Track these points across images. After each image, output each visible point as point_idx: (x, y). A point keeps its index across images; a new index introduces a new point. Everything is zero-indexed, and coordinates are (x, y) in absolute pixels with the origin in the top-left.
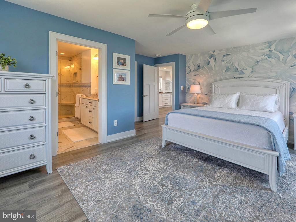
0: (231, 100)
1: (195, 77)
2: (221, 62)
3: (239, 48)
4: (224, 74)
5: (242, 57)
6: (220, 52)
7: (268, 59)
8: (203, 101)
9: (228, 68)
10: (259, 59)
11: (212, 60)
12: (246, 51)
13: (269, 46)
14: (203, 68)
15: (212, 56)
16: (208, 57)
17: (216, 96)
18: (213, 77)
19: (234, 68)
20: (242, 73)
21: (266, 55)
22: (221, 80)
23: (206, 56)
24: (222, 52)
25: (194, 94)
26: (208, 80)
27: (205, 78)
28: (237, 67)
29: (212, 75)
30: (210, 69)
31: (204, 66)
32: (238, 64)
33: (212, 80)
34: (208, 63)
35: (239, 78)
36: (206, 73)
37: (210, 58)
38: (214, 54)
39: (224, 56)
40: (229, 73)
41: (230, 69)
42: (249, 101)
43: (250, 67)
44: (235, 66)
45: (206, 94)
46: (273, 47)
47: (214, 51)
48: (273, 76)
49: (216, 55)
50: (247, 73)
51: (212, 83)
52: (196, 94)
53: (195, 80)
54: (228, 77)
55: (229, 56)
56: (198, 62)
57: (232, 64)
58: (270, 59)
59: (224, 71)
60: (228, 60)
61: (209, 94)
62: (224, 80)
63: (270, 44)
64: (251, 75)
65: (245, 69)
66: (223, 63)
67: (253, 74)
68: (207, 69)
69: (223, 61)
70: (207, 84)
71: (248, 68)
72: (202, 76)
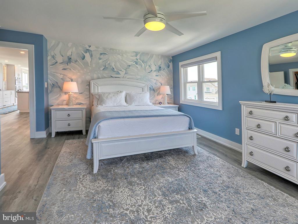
0: (121, 98)
1: (65, 72)
2: (98, 60)
3: (115, 50)
4: (101, 72)
5: (118, 59)
6: (96, 49)
7: (136, 65)
8: (77, 101)
9: (106, 67)
10: (130, 63)
11: (87, 55)
12: (120, 54)
13: (136, 55)
14: (76, 62)
15: (87, 51)
16: (83, 51)
17: (106, 95)
18: (89, 74)
19: (111, 68)
20: (118, 73)
21: (135, 62)
22: (99, 78)
23: (80, 48)
24: (98, 49)
25: (69, 93)
26: (83, 77)
27: (78, 74)
28: (114, 67)
29: (88, 71)
30: (86, 65)
31: (77, 60)
32: (115, 65)
33: (88, 78)
34: (83, 58)
35: (116, 77)
36: (80, 69)
37: (86, 53)
38: (90, 49)
39: (101, 54)
40: (106, 72)
41: (107, 68)
42: (136, 98)
43: (124, 69)
44: (112, 66)
45: (82, 93)
46: (138, 57)
47: (90, 46)
48: (139, 79)
49: (92, 50)
50: (122, 73)
51: (91, 80)
52: (72, 93)
53: (64, 75)
54: (106, 76)
55: (106, 56)
56: (69, 54)
57: (109, 64)
58: (137, 65)
59: (102, 69)
60: (106, 59)
61: (85, 92)
62: (102, 78)
63: (137, 54)
64: (125, 77)
65: (120, 70)
66: (100, 61)
67: (126, 75)
68: (82, 64)
69: (100, 59)
70: (82, 82)
71: (123, 70)
72: (75, 71)
